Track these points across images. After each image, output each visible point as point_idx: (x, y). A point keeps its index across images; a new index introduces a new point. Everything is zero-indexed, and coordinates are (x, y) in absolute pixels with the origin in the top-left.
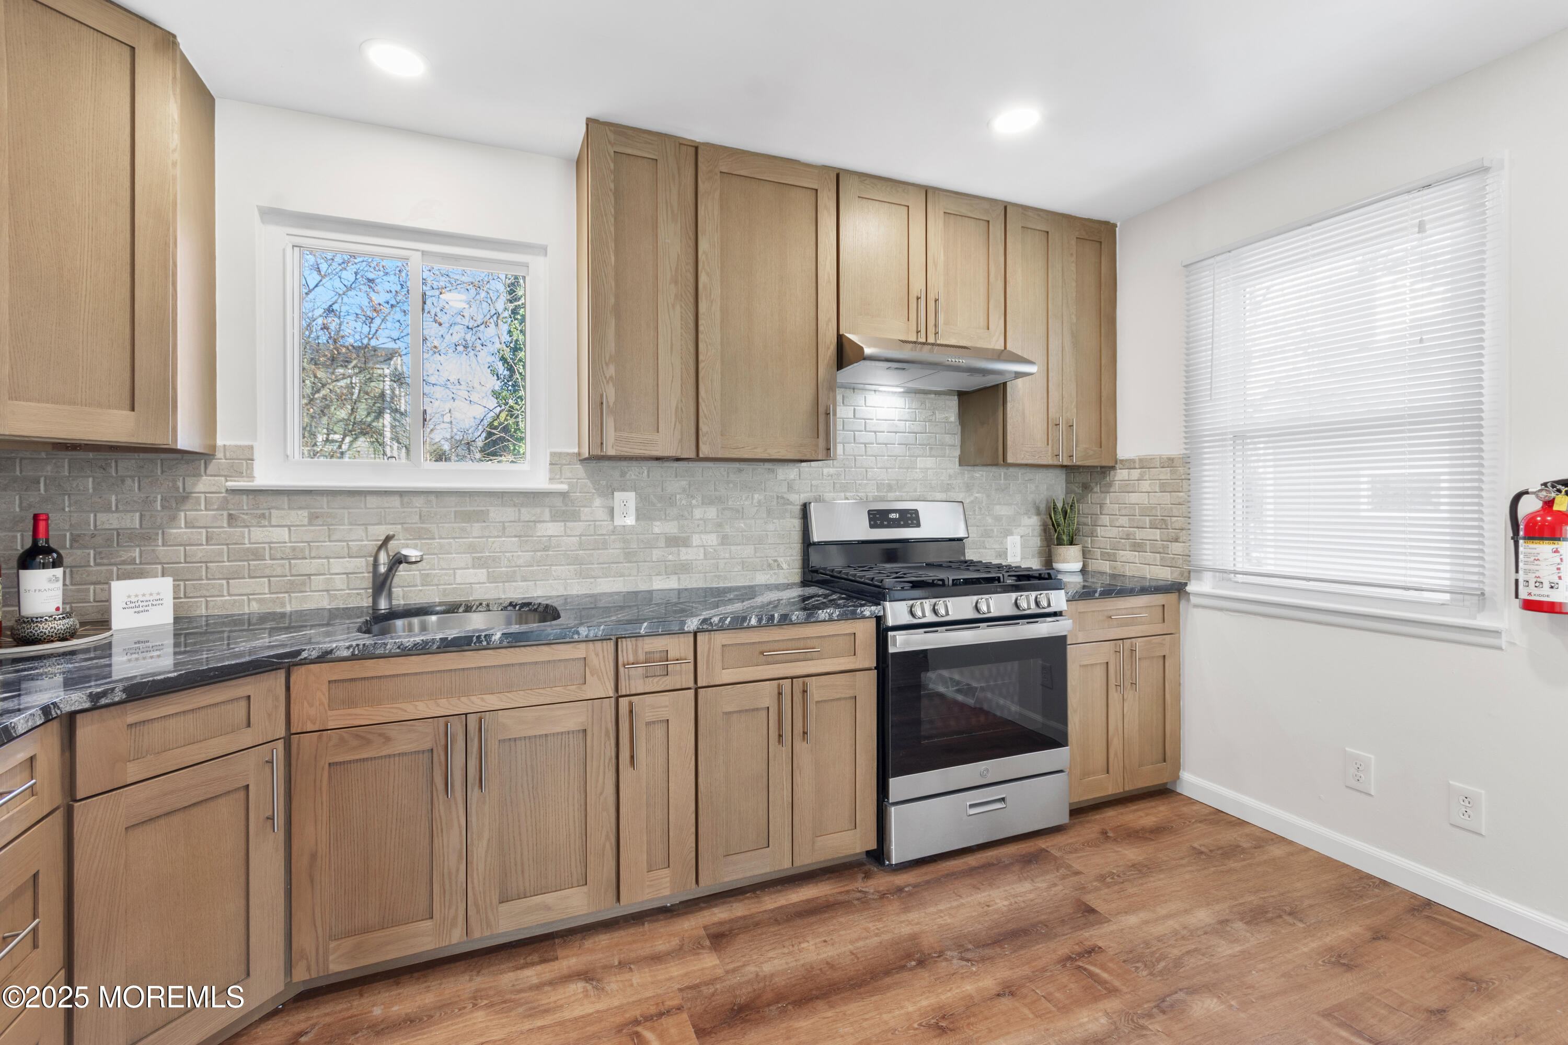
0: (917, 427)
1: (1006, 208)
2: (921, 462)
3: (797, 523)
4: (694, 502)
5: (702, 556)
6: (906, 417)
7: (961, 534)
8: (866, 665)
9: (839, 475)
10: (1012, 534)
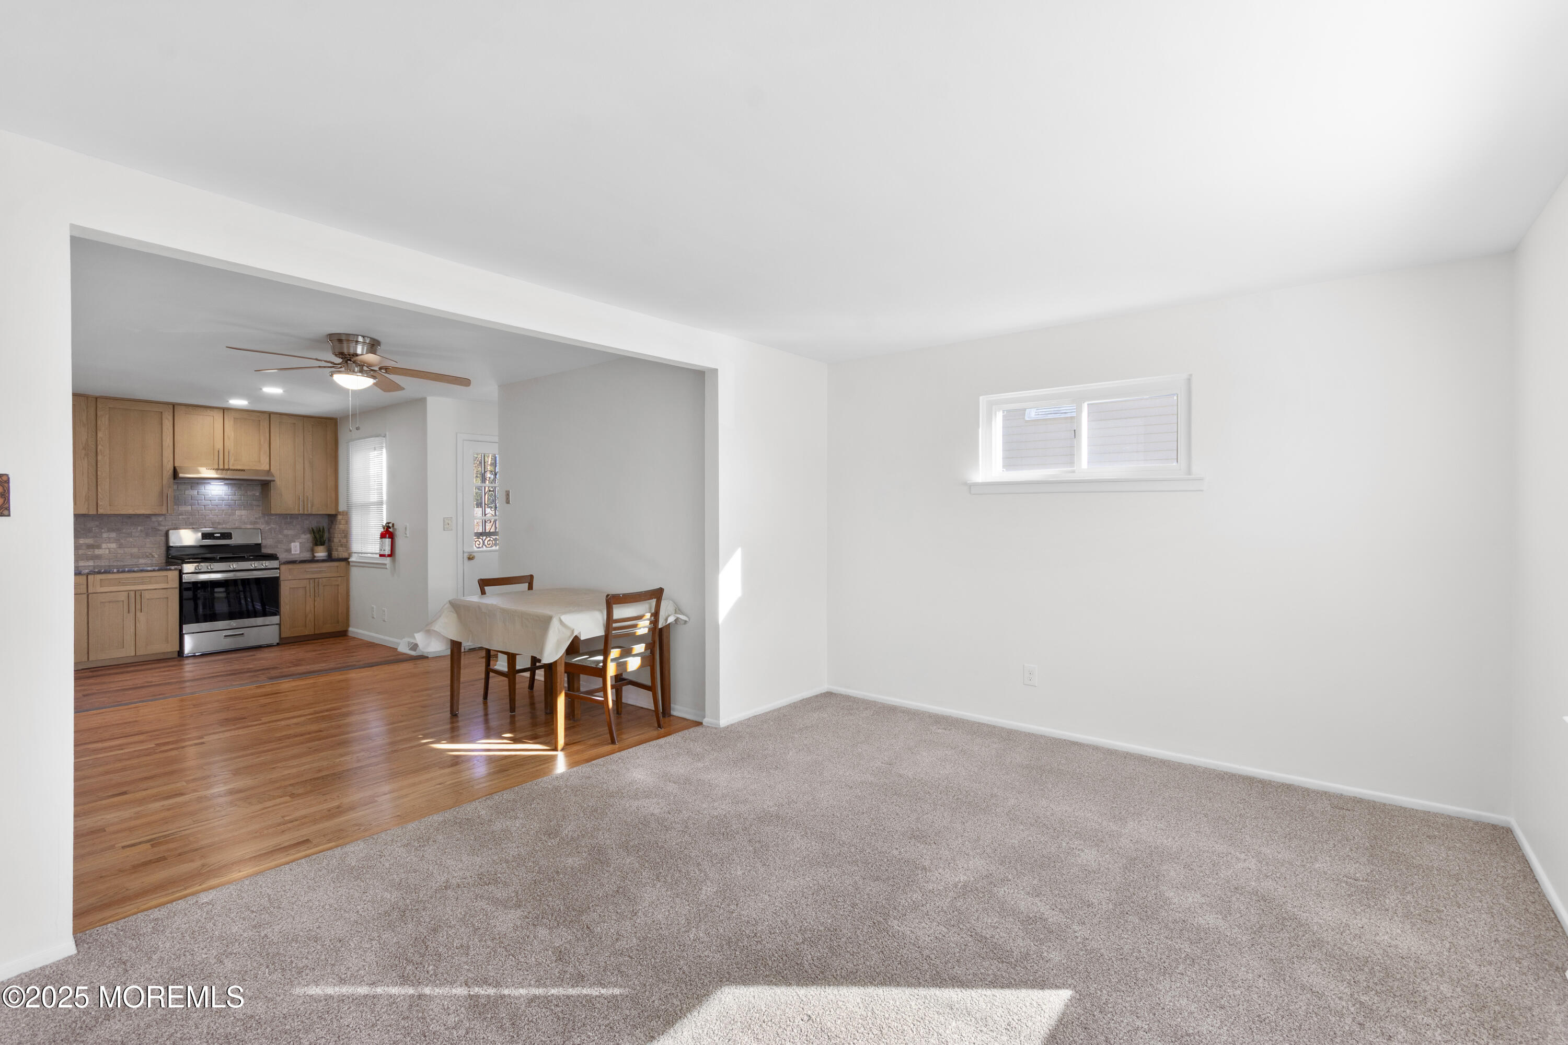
0: (235, 498)
1: (270, 414)
2: (238, 513)
3: (163, 539)
4: (103, 531)
5: (107, 552)
6: (229, 494)
7: (260, 542)
8: (174, 586)
9: (188, 518)
10: (294, 542)
